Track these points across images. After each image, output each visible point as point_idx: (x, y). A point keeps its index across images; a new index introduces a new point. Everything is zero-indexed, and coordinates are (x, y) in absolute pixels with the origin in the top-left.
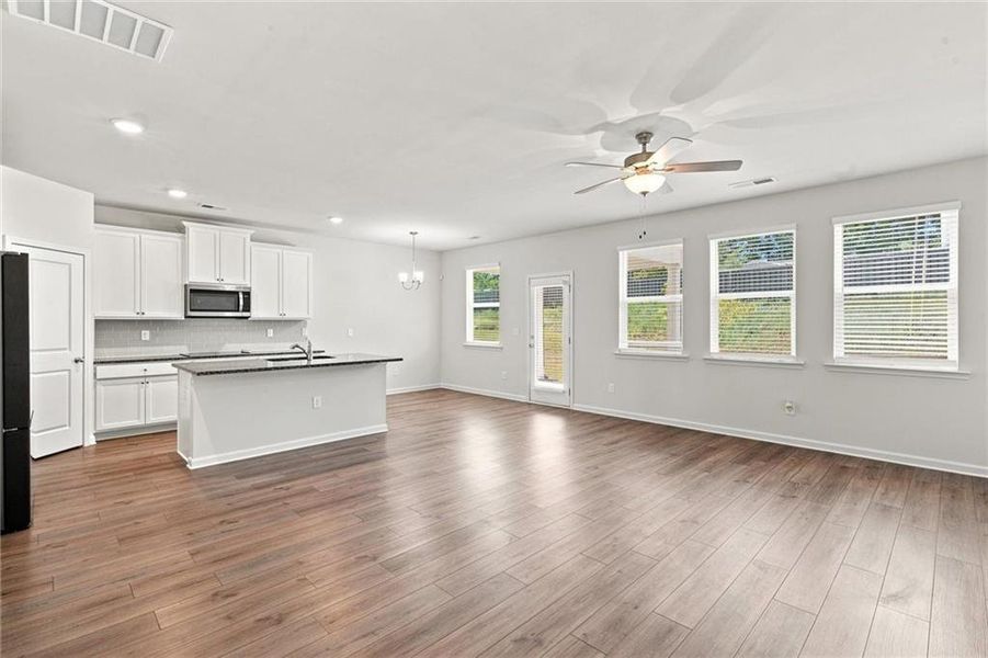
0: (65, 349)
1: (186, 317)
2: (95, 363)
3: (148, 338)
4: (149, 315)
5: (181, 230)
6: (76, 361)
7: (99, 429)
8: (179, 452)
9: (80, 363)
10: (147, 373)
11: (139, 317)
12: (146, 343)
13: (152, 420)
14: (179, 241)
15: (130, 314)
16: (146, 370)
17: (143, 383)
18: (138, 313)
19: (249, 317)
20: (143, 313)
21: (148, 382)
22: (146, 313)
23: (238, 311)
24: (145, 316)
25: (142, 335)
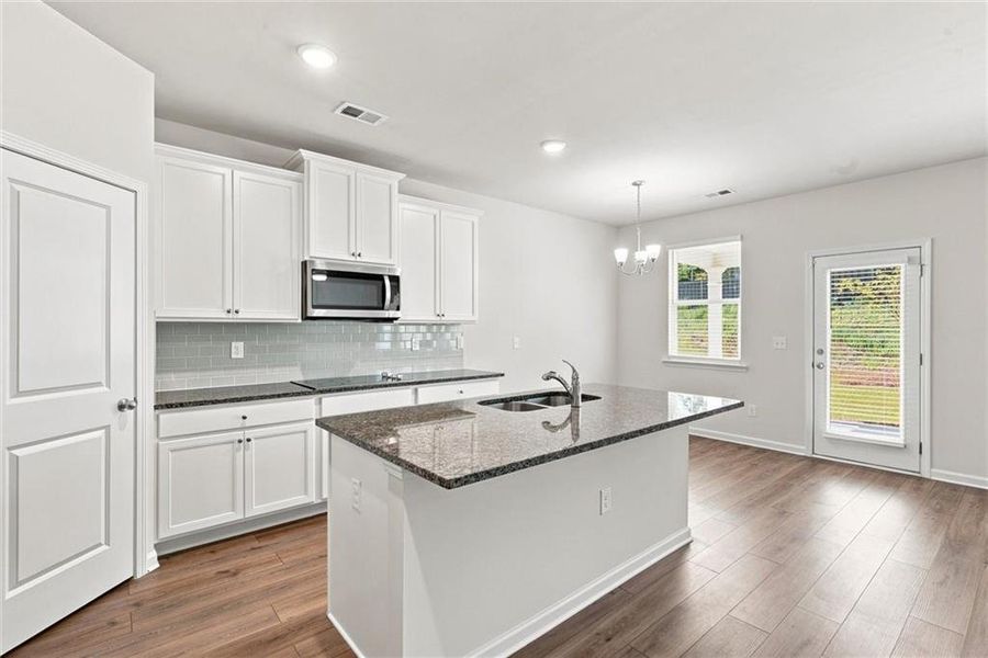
0: (99, 384)
1: (305, 317)
2: (156, 408)
3: (241, 356)
4: (247, 314)
5: (296, 166)
6: (121, 407)
7: (164, 535)
8: (330, 616)
9: (129, 413)
10: (248, 423)
11: (232, 318)
12: (239, 365)
13: (258, 509)
14: (294, 185)
15: (215, 314)
16: (244, 418)
17: (240, 441)
18: (229, 312)
19: (396, 319)
20: (237, 312)
21: (249, 440)
22: (241, 310)
23: (383, 309)
24: (240, 315)
25: (233, 350)
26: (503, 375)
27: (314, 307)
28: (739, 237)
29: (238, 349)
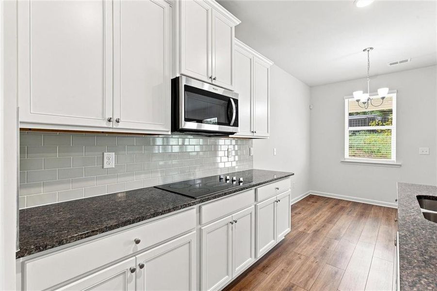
1: (175, 129)
3: (112, 165)
4: (127, 124)
10: (141, 246)
11: (111, 127)
16: (138, 242)
17: (133, 271)
18: (109, 121)
19: (233, 133)
20: (118, 121)
21: (142, 266)
22: (121, 120)
23: (229, 124)
24: (120, 125)
25: (106, 160)
26: (293, 174)
27: (187, 120)
28: (396, 91)
29: (110, 159)
